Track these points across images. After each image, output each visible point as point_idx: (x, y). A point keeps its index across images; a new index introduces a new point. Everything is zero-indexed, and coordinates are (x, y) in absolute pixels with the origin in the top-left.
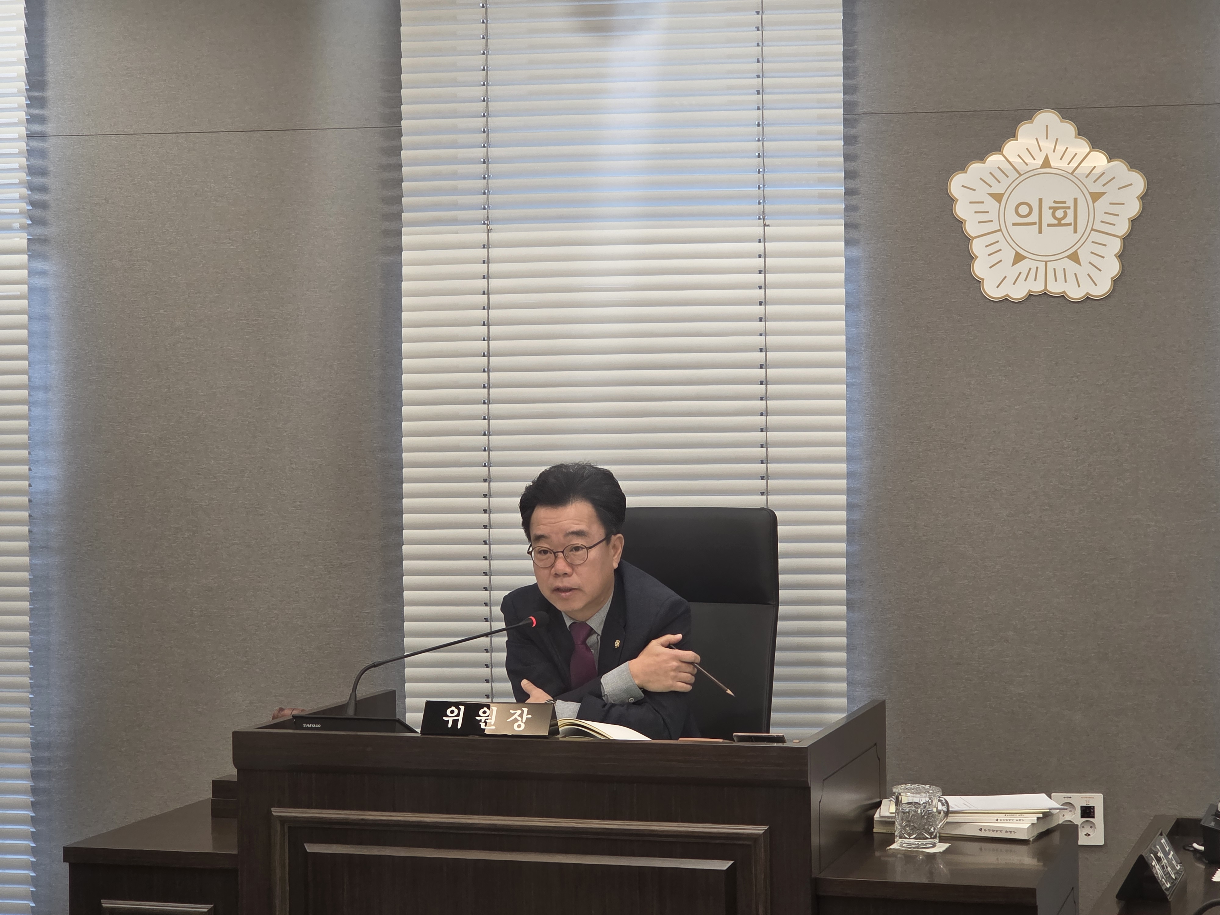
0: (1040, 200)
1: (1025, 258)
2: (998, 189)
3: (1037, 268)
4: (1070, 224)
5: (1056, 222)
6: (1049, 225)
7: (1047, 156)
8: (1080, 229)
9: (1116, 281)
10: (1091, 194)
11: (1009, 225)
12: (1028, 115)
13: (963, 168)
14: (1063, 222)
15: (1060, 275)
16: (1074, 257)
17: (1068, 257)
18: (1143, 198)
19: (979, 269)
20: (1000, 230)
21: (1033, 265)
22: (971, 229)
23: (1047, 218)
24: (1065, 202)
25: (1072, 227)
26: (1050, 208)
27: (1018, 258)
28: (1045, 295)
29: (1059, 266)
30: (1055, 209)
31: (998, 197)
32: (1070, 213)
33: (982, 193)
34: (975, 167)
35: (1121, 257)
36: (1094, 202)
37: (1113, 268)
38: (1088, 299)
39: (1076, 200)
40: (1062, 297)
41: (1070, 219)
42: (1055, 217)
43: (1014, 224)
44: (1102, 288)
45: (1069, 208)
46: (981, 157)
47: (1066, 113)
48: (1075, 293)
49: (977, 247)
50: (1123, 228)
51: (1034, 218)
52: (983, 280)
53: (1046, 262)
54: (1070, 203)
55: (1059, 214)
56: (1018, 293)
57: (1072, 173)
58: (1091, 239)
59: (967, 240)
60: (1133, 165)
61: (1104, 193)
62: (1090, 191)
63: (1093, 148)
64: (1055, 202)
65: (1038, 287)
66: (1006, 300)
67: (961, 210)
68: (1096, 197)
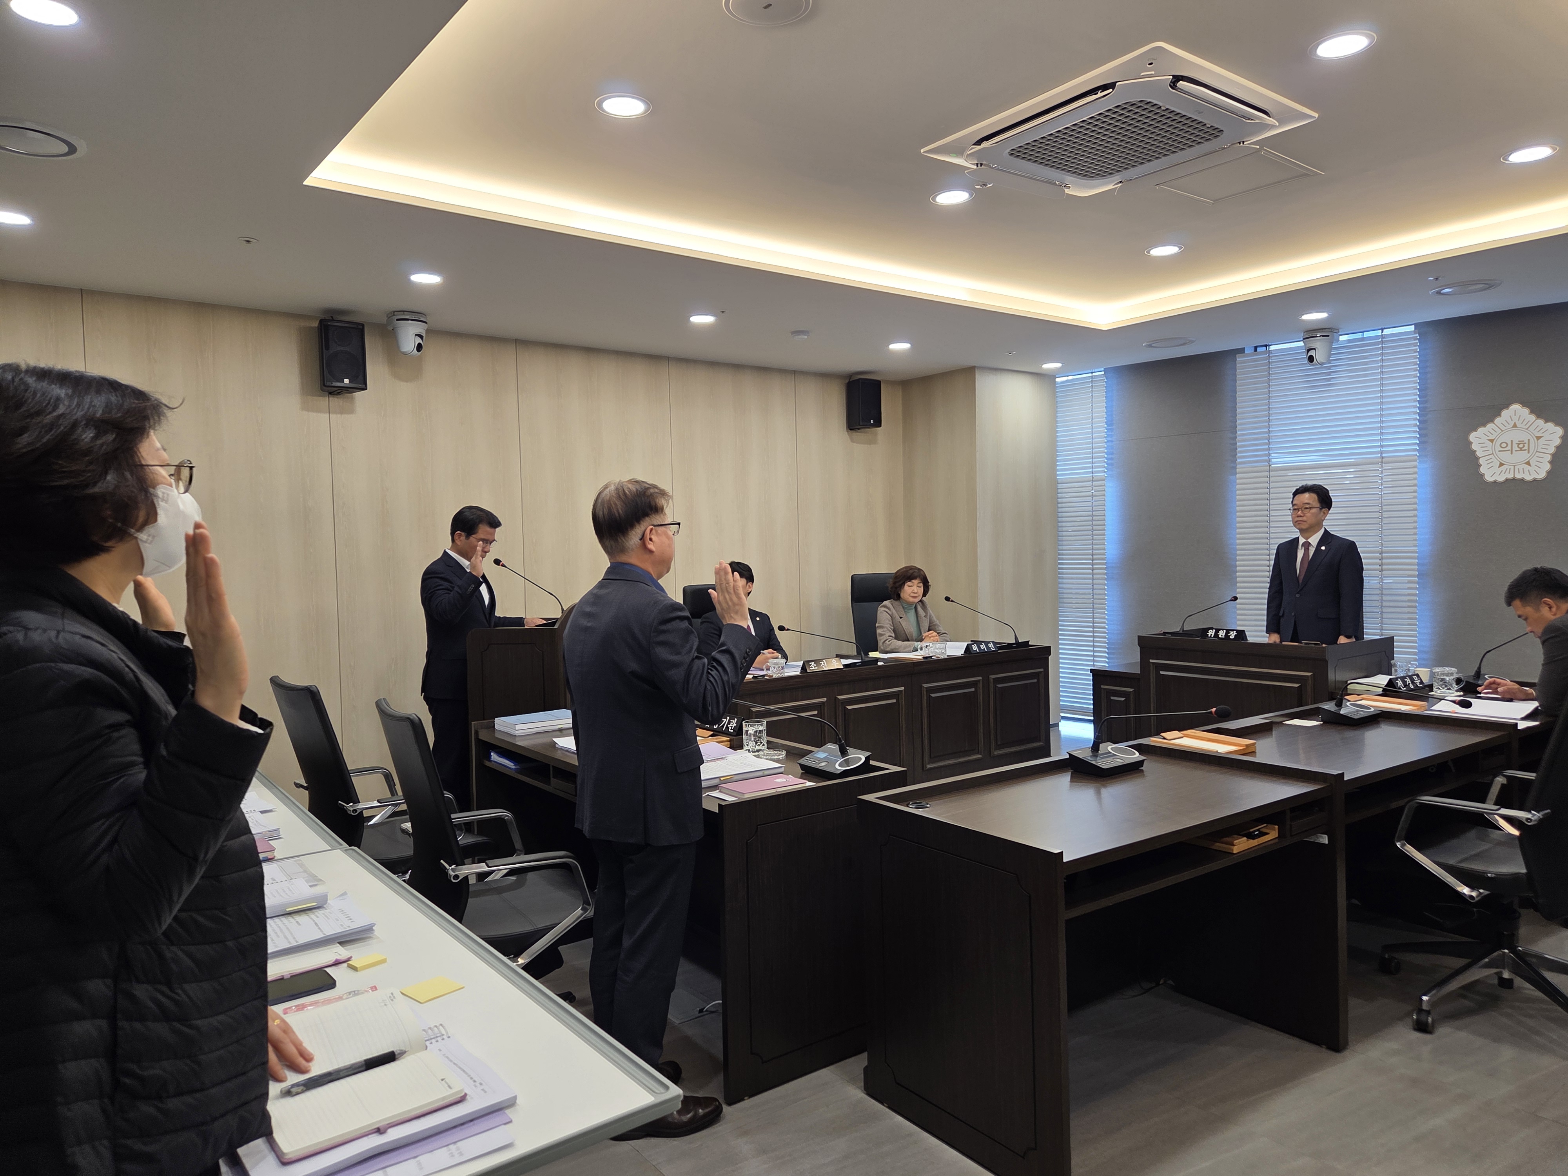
0: (1512, 441)
1: (1504, 464)
2: (1492, 437)
3: (1510, 469)
4: (1526, 450)
5: (1519, 449)
6: (1516, 451)
7: (1515, 423)
8: (1531, 453)
9: (1549, 473)
10: (1537, 437)
11: (1497, 452)
12: (1507, 406)
13: (1476, 430)
14: (1523, 449)
15: (1521, 471)
16: (1528, 463)
17: (1526, 463)
18: (1562, 437)
19: (1482, 470)
20: (1493, 454)
21: (1508, 467)
22: (1478, 454)
23: (1515, 447)
24: (1523, 441)
25: (1527, 451)
26: (1516, 444)
27: (1501, 465)
28: (1514, 479)
29: (1521, 467)
30: (1519, 444)
31: (1492, 441)
32: (1526, 445)
33: (1484, 439)
34: (1481, 430)
35: (1551, 462)
36: (1538, 440)
37: (1548, 467)
38: (1535, 480)
39: (1529, 440)
40: (1522, 480)
41: (1526, 447)
42: (1519, 447)
43: (1499, 451)
44: (1542, 475)
45: (1525, 443)
46: (1484, 425)
47: (1524, 404)
48: (1528, 478)
49: (1481, 461)
50: (1552, 450)
51: (1509, 448)
52: (1484, 474)
53: (1514, 466)
54: (1526, 441)
55: (1521, 446)
56: (1501, 479)
57: (1527, 429)
58: (1535, 456)
59: (1477, 459)
60: (1557, 424)
61: (1542, 436)
62: (1536, 436)
63: (1538, 418)
64: (1519, 441)
65: (1511, 476)
66: (1495, 482)
67: (1474, 447)
68: (1538, 438)
